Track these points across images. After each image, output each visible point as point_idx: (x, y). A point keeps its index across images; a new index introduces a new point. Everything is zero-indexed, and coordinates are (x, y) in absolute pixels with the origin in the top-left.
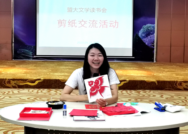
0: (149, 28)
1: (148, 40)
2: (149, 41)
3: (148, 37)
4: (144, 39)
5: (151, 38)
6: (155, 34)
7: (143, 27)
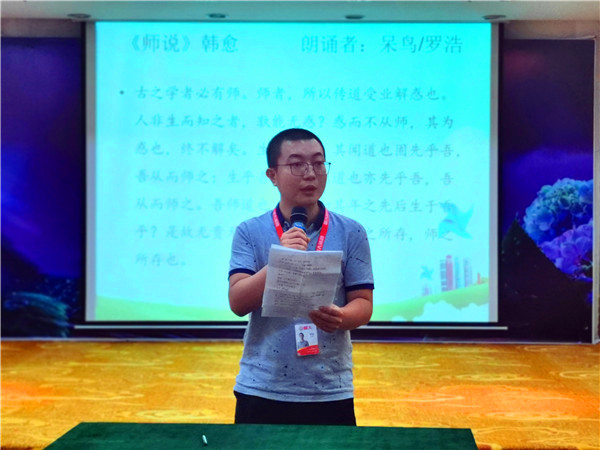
0: (569, 198)
1: (563, 247)
2: (567, 251)
3: (566, 234)
4: (548, 243)
5: (579, 240)
7: (543, 194)
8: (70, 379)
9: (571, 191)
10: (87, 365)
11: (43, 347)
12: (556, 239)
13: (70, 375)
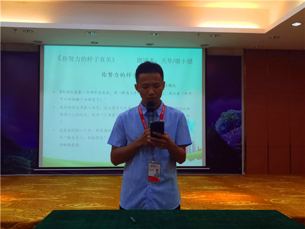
0: (233, 117)
1: (230, 136)
2: (232, 138)
3: (231, 131)
4: (225, 135)
5: (237, 133)
6: (243, 127)
7: (223, 116)
8: (34, 191)
9: (233, 114)
10: (40, 185)
11: (21, 178)
12: (228, 133)
13: (33, 189)
